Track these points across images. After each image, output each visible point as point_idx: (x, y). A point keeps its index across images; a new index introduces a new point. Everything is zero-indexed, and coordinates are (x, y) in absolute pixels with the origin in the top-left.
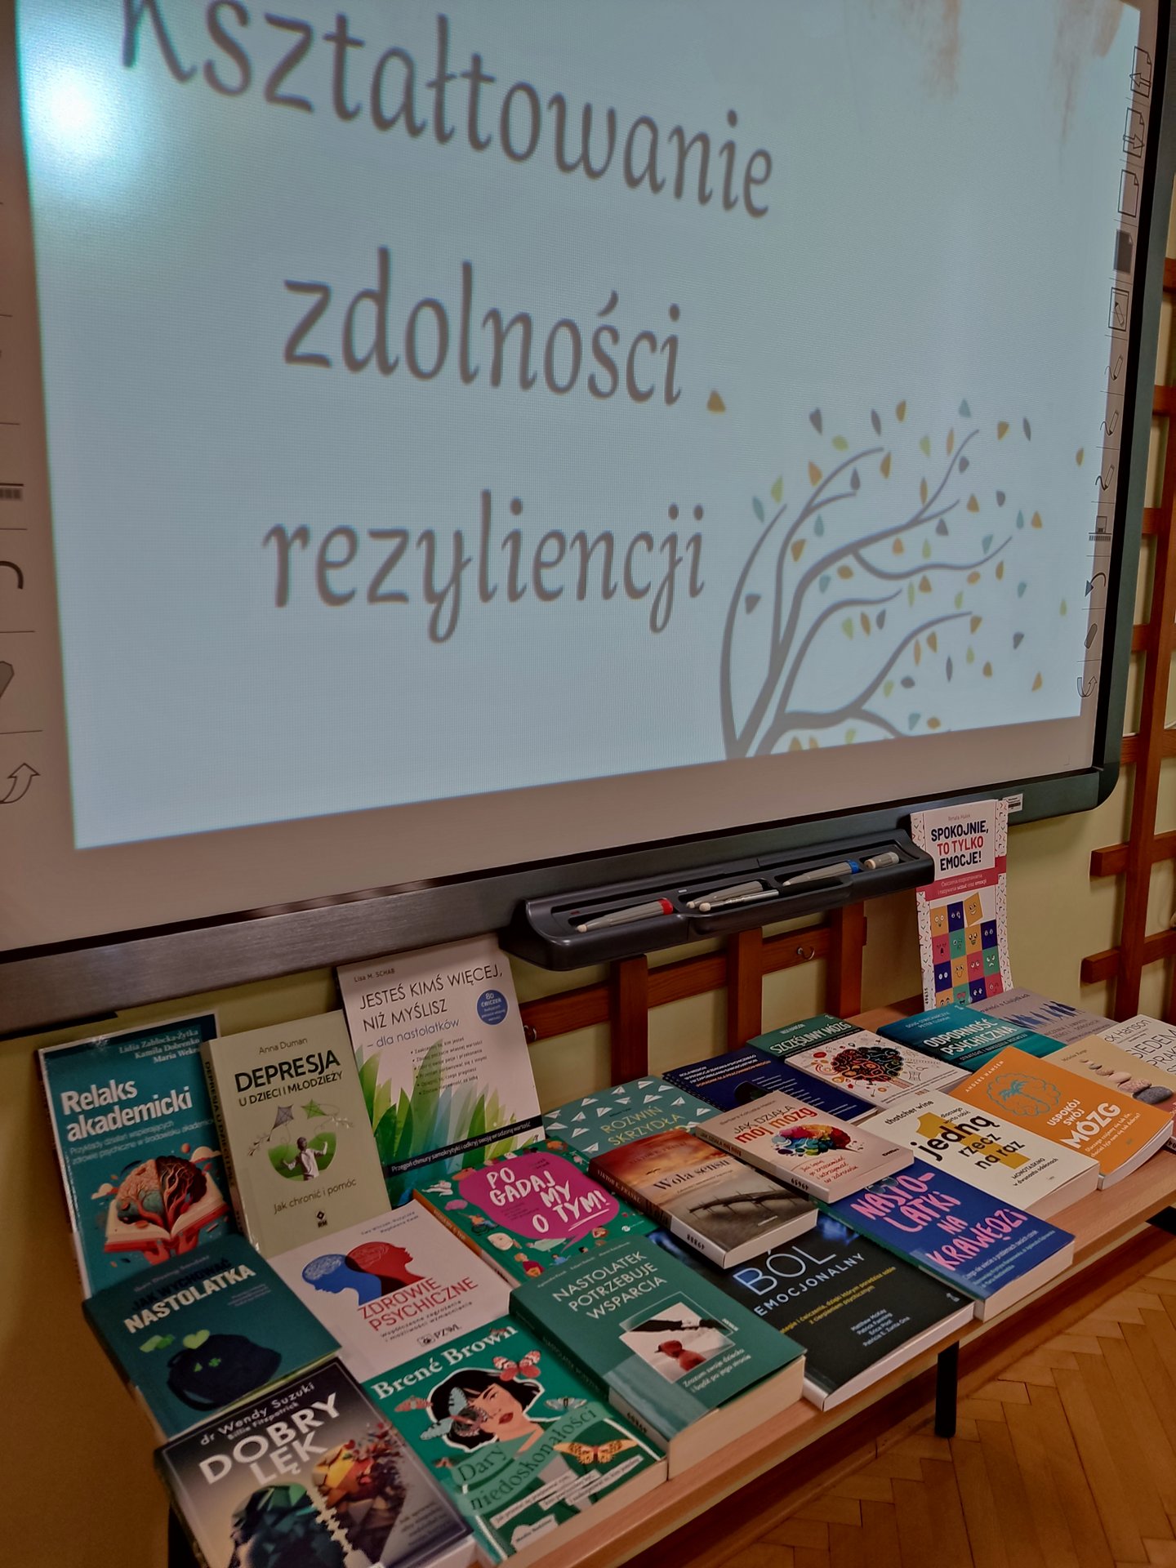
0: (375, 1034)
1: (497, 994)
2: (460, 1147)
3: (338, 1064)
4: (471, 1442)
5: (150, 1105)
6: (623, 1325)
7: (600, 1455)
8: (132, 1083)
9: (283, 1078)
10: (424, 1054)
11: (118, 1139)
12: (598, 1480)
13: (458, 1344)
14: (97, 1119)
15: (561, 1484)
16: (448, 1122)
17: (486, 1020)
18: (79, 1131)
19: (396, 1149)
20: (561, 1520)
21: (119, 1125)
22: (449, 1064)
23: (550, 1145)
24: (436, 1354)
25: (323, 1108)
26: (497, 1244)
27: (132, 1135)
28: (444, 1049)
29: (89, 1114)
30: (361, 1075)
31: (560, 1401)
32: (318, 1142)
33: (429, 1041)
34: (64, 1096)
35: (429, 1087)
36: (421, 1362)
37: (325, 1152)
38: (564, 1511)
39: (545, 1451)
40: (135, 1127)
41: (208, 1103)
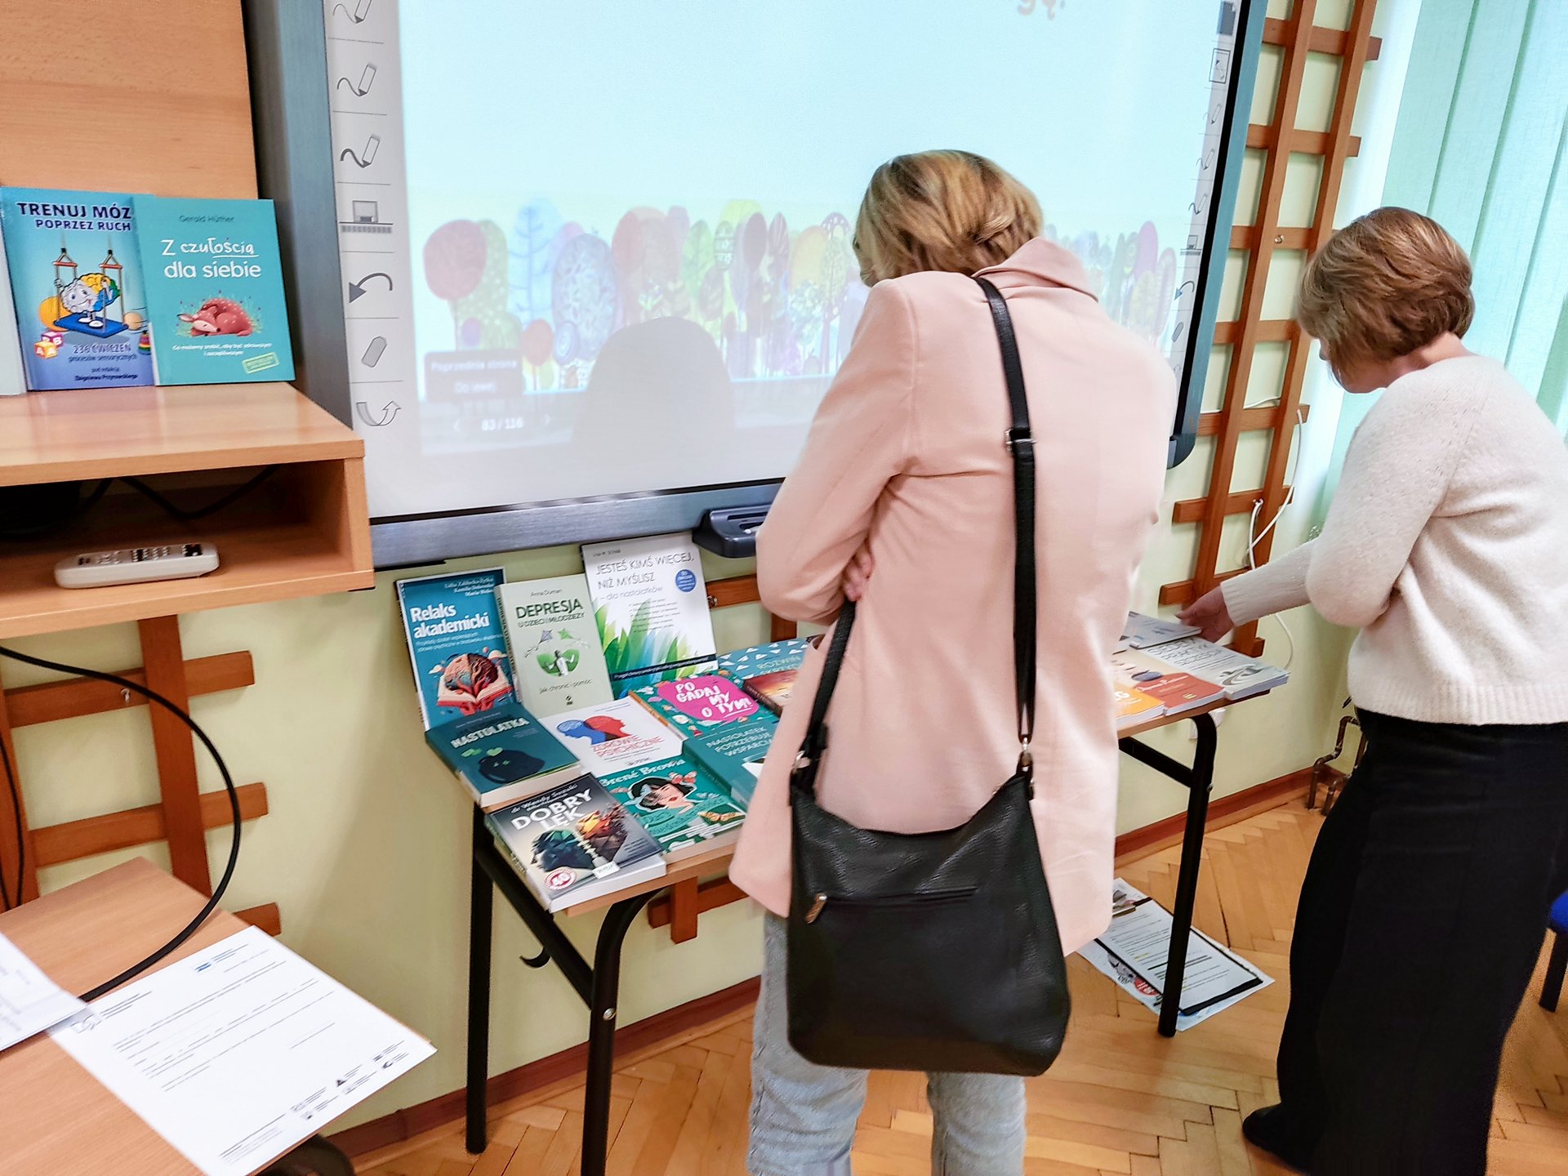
0: (606, 591)
1: (689, 573)
2: (660, 668)
3: (582, 608)
4: (652, 808)
5: (463, 621)
6: (745, 759)
7: (722, 818)
8: (453, 607)
9: (546, 613)
10: (639, 606)
11: (445, 640)
12: (718, 828)
13: (650, 765)
14: (432, 626)
15: (698, 827)
16: (652, 651)
17: (681, 588)
18: (422, 632)
19: (618, 664)
20: (697, 842)
21: (445, 632)
22: (655, 615)
23: (720, 672)
24: (636, 769)
25: (571, 634)
26: (678, 721)
27: (453, 638)
28: (651, 605)
29: (428, 623)
30: (596, 616)
31: (704, 795)
32: (568, 655)
33: (642, 599)
34: (413, 610)
35: (640, 628)
36: (628, 772)
37: (572, 661)
38: (698, 838)
39: (692, 814)
40: (454, 634)
41: (498, 623)
